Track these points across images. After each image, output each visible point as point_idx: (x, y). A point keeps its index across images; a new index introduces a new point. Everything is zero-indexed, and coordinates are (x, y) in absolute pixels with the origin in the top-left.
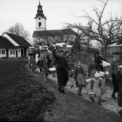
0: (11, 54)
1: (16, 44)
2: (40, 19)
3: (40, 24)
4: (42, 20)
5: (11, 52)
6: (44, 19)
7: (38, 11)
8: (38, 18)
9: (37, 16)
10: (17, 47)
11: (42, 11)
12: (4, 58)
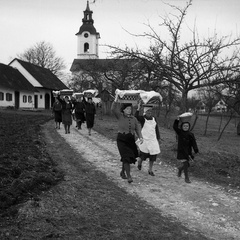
0: (25, 101)
1: (35, 83)
2: (86, 36)
3: (86, 46)
4: (91, 39)
5: (25, 97)
6: (94, 37)
7: (83, 20)
8: (83, 34)
9: (82, 29)
10: (37, 89)
11: (92, 21)
12: (10, 108)
